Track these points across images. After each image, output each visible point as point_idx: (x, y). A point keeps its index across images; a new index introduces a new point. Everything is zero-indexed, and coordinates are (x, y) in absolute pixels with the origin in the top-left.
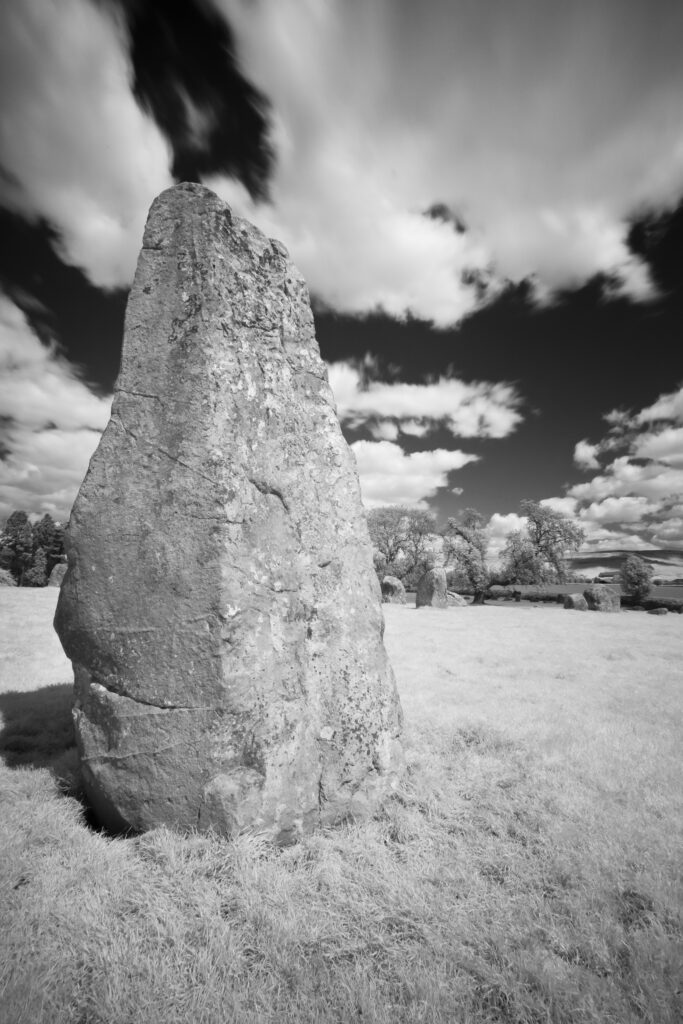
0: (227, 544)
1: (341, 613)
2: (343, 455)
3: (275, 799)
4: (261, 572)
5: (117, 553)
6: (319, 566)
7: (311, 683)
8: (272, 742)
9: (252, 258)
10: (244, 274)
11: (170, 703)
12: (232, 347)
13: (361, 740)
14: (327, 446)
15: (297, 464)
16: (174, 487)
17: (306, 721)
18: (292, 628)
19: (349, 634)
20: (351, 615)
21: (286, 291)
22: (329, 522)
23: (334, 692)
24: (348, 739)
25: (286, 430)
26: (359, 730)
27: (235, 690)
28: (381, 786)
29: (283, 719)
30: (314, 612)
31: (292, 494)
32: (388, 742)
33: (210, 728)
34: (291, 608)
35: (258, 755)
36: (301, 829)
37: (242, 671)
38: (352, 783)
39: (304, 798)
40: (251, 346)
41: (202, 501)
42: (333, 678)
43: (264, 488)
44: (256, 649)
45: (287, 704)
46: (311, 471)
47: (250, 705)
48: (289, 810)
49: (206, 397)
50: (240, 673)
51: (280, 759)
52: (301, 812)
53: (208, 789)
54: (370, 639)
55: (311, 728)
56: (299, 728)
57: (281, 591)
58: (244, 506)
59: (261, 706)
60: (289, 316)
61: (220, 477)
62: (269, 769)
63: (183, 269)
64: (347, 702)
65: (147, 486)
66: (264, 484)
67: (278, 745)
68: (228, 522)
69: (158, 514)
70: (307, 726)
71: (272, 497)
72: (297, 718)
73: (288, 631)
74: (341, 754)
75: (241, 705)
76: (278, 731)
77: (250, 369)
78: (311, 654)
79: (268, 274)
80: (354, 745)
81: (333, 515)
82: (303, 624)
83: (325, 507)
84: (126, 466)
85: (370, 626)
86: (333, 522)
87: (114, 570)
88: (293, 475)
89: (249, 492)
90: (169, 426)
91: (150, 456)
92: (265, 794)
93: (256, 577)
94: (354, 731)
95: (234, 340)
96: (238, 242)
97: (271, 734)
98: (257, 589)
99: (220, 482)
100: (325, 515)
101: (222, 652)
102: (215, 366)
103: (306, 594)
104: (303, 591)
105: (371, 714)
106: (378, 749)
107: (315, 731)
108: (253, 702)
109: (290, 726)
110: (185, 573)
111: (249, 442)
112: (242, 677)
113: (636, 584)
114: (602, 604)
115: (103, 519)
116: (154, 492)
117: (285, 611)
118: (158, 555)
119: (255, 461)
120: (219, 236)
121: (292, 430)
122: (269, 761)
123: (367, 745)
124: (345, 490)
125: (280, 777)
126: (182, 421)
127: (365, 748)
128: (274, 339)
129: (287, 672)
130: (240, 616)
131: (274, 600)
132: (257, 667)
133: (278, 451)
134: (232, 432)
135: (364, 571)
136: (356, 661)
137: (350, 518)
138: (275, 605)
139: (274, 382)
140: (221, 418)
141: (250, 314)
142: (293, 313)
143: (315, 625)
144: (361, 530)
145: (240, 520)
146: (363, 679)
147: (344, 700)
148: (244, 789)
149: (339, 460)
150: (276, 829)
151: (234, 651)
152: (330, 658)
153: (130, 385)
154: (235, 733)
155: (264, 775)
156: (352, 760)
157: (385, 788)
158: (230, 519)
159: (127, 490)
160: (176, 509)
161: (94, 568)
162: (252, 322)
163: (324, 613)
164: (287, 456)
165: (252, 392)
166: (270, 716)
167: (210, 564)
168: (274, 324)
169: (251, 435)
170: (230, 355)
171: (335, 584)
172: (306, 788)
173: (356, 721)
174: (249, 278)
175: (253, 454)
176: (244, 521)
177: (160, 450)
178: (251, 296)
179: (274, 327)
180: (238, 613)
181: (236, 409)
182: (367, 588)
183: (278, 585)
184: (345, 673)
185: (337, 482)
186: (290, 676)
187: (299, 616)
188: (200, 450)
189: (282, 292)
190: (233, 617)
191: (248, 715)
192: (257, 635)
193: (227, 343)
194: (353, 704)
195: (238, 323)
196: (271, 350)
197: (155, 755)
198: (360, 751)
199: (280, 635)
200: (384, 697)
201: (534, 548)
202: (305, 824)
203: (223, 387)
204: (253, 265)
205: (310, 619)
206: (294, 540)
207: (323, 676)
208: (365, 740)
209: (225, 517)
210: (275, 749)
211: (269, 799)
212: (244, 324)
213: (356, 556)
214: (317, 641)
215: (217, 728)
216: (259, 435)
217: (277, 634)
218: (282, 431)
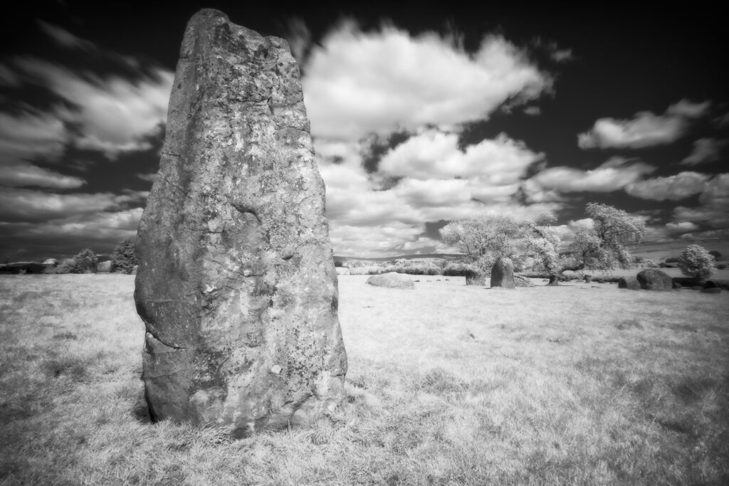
0: (208, 247)
1: (297, 291)
2: (311, 182)
3: (233, 408)
4: (234, 264)
5: (156, 254)
6: (283, 259)
7: (270, 336)
8: (234, 372)
9: (247, 53)
10: (239, 66)
11: (177, 345)
12: (225, 117)
13: (302, 376)
14: (298, 177)
15: (271, 191)
16: (185, 212)
17: (262, 361)
18: (257, 300)
19: (302, 305)
20: (306, 292)
21: (278, 73)
22: (293, 229)
23: (287, 343)
24: (292, 374)
25: (265, 169)
26: (301, 368)
27: (209, 338)
28: (319, 407)
29: (243, 358)
30: (275, 289)
31: (264, 211)
32: (326, 378)
33: (194, 361)
34: (256, 287)
35: (225, 380)
36: (252, 429)
37: (216, 326)
38: (293, 403)
39: (256, 410)
40: (242, 115)
41: (197, 220)
42: (287, 334)
43: (242, 209)
44: (227, 313)
45: (249, 349)
46: (282, 195)
47: (220, 348)
48: (243, 416)
49: (203, 153)
50: (214, 328)
51: (239, 383)
52: (253, 418)
53: (192, 399)
54: (321, 309)
55: (265, 365)
56: (255, 365)
57: (249, 276)
58: (224, 222)
59: (229, 349)
60: (279, 89)
61: (207, 204)
62: (230, 390)
63: (198, 69)
64: (294, 349)
65: (172, 212)
66: (241, 206)
67: (238, 375)
68: (210, 232)
69: (176, 230)
70: (262, 364)
71: (248, 215)
72: (255, 358)
73: (253, 302)
74: (286, 383)
75: (214, 348)
76: (239, 366)
77: (240, 130)
78: (272, 317)
79: (262, 62)
80: (297, 378)
81: (296, 225)
82: (266, 298)
83: (291, 219)
84: (163, 201)
85: (322, 299)
86: (297, 228)
87: (155, 264)
88: (266, 199)
89: (229, 213)
90: (185, 173)
91: (174, 193)
92: (226, 405)
93: (230, 267)
94: (297, 369)
95: (228, 113)
96: (236, 44)
97: (234, 367)
98: (230, 275)
99: (206, 207)
100: (291, 225)
101: (202, 314)
102: (210, 131)
103: (270, 278)
104: (267, 276)
105: (313, 358)
106: (316, 382)
107: (268, 367)
108: (223, 346)
109: (248, 364)
110: (187, 265)
111: (234, 179)
112: (215, 331)
113: (697, 268)
114: (655, 284)
115: (151, 234)
116: (175, 215)
117: (252, 289)
118: (175, 254)
119: (237, 191)
120: (219, 43)
121: (271, 168)
122: (231, 384)
123: (307, 379)
124: (309, 207)
125: (238, 395)
126: (191, 169)
127: (304, 381)
128: (263, 107)
129: (250, 328)
130: (216, 292)
131: (243, 282)
132: (227, 324)
133: (256, 184)
134: (221, 174)
135: (321, 262)
136: (306, 323)
137: (311, 225)
138: (244, 285)
139: (259, 137)
140: (214, 165)
141: (242, 93)
142: (281, 86)
143: (275, 298)
144: (321, 234)
145: (220, 230)
146: (311, 335)
147: (292, 348)
148: (211, 400)
149: (305, 186)
150: (232, 427)
151: (211, 314)
152: (286, 320)
153: (168, 149)
154: (211, 365)
155: (227, 392)
156: (294, 388)
157: (321, 409)
158: (212, 230)
159: (163, 215)
160: (185, 226)
161: (146, 264)
162: (244, 98)
163: (282, 291)
164: (263, 186)
165: (240, 145)
166: (235, 356)
167: (198, 260)
168: (263, 97)
169: (237, 175)
170: (224, 123)
171: (294, 270)
172: (257, 403)
173: (300, 363)
174: (243, 68)
175: (236, 187)
176: (223, 231)
177: (179, 189)
178: (244, 80)
179: (263, 99)
180: (214, 290)
181: (225, 158)
182: (323, 274)
183: (247, 272)
184: (296, 331)
185: (302, 201)
186: (253, 331)
187: (263, 292)
188: (198, 187)
189: (274, 74)
190: (210, 293)
191: (219, 355)
192: (229, 304)
193: (221, 115)
194: (300, 351)
195: (233, 100)
196: (260, 115)
197: (169, 376)
198: (301, 383)
199: (247, 304)
200: (328, 348)
201: (598, 241)
202: (255, 426)
203: (215, 145)
204: (248, 57)
205: (272, 295)
206: (265, 242)
207: (279, 332)
208: (305, 376)
209: (208, 229)
210: (236, 377)
211: (229, 408)
212: (238, 100)
213: (315, 252)
214: (277, 309)
215: (198, 362)
216: (243, 174)
217: (245, 304)
218: (262, 170)
